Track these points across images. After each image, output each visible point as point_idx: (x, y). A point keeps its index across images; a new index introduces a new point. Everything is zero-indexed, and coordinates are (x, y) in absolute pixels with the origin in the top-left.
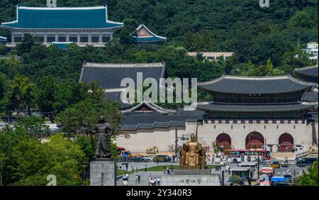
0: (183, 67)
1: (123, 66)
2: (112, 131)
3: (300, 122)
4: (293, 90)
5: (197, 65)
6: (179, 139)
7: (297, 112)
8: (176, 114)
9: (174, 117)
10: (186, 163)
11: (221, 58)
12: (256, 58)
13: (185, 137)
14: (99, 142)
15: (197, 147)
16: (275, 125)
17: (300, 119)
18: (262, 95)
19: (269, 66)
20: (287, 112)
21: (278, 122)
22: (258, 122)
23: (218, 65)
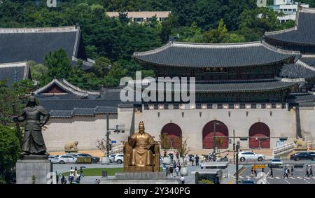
0: (102, 32)
1: (21, 31)
2: (46, 118)
3: (279, 106)
4: (268, 62)
5: (122, 29)
6: (112, 132)
7: (274, 92)
8: (100, 97)
9: (98, 101)
10: (133, 163)
11: (154, 19)
12: (202, 19)
13: (119, 128)
14: (28, 133)
15: (147, 141)
16: (244, 111)
17: (278, 102)
18: (225, 69)
19: (223, 30)
20: (260, 93)
21: (248, 106)
22: (220, 107)
23: (150, 29)
